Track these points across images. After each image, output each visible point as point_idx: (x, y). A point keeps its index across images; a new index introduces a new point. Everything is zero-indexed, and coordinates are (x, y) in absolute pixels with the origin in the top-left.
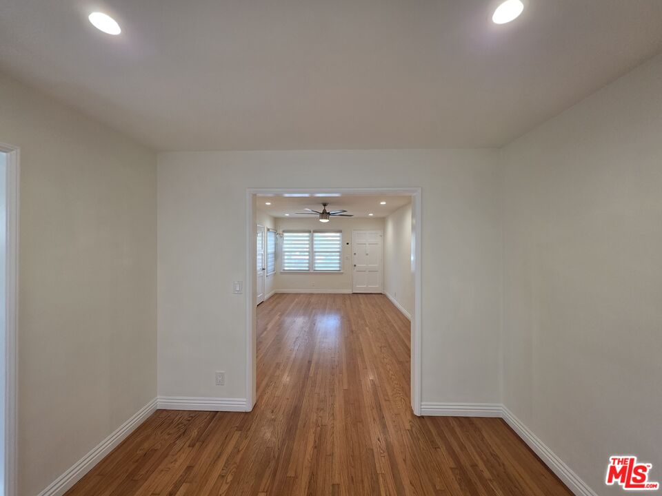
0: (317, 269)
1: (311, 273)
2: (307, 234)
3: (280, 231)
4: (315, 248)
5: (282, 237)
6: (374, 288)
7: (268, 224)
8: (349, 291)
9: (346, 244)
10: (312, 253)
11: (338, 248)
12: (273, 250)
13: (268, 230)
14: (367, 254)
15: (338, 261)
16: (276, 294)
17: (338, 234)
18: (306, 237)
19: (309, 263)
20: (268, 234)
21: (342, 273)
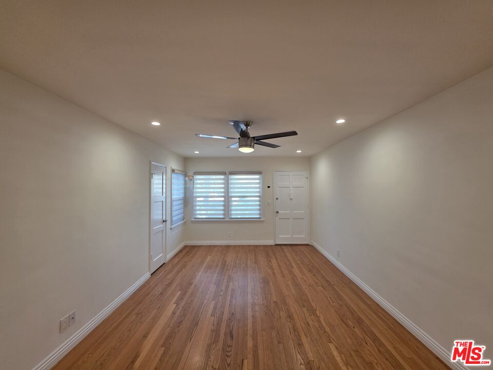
0: (233, 217)
1: (227, 221)
2: (222, 177)
3: (190, 173)
4: (232, 192)
5: (192, 180)
6: (300, 238)
7: (174, 164)
8: (271, 242)
9: (267, 187)
10: (227, 198)
11: (257, 192)
12: (182, 196)
13: (173, 171)
14: (291, 199)
15: (258, 207)
16: (186, 247)
17: (257, 177)
18: (222, 179)
19: (224, 210)
20: (174, 176)
21: (263, 221)
